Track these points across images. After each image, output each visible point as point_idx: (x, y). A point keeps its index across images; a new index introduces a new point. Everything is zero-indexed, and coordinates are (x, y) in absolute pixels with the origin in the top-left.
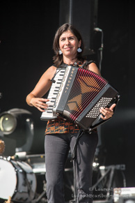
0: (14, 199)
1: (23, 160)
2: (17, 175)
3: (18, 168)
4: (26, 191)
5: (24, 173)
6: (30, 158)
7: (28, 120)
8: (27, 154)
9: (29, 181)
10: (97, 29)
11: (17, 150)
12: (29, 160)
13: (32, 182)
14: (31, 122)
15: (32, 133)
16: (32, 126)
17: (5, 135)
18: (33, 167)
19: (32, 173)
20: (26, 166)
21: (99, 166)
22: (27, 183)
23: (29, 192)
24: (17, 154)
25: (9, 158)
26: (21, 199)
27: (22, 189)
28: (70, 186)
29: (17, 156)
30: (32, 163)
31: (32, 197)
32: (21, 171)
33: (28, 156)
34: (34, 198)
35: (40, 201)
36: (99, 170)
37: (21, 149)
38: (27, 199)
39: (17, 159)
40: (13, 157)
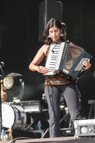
0: (13, 128)
1: (19, 104)
2: (15, 113)
3: (15, 109)
4: (21, 123)
5: (19, 112)
6: (22, 103)
7: (21, 80)
8: (21, 101)
9: (22, 117)
10: (62, 23)
11: (14, 98)
12: (22, 105)
13: (24, 117)
14: (22, 81)
15: (23, 88)
16: (23, 83)
17: (7, 90)
18: (24, 109)
19: (23, 112)
20: (20, 108)
21: (64, 108)
22: (21, 118)
23: (22, 123)
24: (14, 101)
25: (10, 103)
26: (18, 128)
27: (18, 122)
28: (47, 120)
29: (15, 102)
30: (24, 106)
31: (24, 126)
32: (17, 111)
33: (21, 102)
34: (25, 127)
35: (29, 129)
36: (65, 110)
37: (16, 98)
38: (21, 128)
39: (15, 104)
40: (12, 103)
